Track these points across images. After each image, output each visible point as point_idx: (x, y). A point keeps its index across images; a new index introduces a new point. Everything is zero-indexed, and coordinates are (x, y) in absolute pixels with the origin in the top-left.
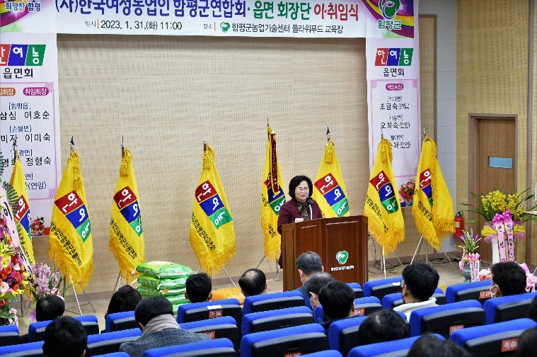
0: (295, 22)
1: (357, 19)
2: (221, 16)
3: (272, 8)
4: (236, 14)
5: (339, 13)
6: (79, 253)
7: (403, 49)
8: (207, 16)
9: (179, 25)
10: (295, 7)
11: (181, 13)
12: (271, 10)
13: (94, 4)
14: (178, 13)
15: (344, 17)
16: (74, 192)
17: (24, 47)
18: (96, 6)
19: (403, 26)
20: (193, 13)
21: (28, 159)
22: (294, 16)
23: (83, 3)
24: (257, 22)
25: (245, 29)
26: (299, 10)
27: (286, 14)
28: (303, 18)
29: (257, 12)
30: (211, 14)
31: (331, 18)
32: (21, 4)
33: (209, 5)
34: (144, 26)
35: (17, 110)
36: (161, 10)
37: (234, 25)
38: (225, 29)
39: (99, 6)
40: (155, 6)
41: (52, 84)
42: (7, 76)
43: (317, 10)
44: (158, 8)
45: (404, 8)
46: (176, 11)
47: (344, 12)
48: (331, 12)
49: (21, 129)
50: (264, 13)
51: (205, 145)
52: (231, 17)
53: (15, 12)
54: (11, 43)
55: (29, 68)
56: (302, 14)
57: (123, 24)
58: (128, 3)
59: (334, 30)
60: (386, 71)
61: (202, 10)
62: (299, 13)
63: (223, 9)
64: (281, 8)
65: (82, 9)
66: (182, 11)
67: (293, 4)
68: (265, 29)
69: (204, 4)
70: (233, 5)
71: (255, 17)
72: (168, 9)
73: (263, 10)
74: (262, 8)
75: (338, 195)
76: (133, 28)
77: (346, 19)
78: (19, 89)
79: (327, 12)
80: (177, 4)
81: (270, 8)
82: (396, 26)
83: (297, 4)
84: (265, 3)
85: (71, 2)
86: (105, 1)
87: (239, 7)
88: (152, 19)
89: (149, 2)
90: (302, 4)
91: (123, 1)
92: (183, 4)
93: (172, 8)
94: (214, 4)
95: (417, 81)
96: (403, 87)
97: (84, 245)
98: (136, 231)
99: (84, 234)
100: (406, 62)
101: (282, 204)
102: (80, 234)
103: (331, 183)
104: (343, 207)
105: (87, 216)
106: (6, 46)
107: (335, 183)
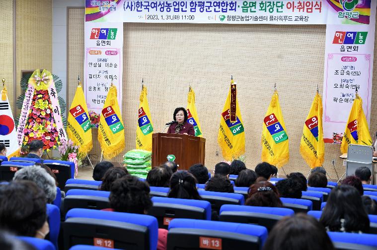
0: (271, 14)
1: (320, 12)
2: (219, 11)
3: (255, 6)
4: (230, 10)
5: (306, 7)
6: (109, 139)
7: (359, 33)
8: (211, 11)
9: (193, 17)
10: (272, 4)
14: (193, 10)
15: (309, 10)
16: (110, 107)
17: (107, 30)
18: (145, 7)
19: (360, 16)
20: (202, 10)
21: (106, 88)
22: (271, 10)
23: (138, 6)
24: (244, 15)
25: (236, 19)
26: (275, 6)
27: (265, 10)
28: (277, 12)
29: (244, 8)
30: (213, 10)
31: (300, 11)
32: (106, 7)
34: (172, 18)
35: (102, 62)
36: (182, 9)
37: (228, 16)
38: (222, 19)
39: (147, 7)
41: (119, 49)
42: (98, 45)
43: (289, 6)
44: (180, 7)
45: (363, 3)
46: (191, 9)
47: (310, 7)
48: (300, 7)
49: (103, 72)
50: (249, 9)
52: (226, 12)
53: (103, 12)
54: (101, 27)
55: (109, 40)
56: (277, 9)
57: (159, 17)
58: (163, 5)
59: (301, 19)
60: (343, 47)
61: (208, 8)
62: (275, 8)
63: (221, 7)
64: (262, 5)
65: (137, 9)
66: (195, 9)
67: (270, 3)
68: (250, 18)
69: (209, 4)
70: (228, 5)
71: (243, 12)
72: (186, 8)
73: (248, 7)
74: (248, 6)
75: (278, 128)
76: (165, 19)
77: (312, 12)
78: (103, 51)
80: (192, 5)
81: (254, 6)
82: (354, 16)
83: (273, 2)
84: (250, 3)
85: (132, 6)
86: (150, 5)
87: (232, 5)
88: (177, 14)
89: (175, 4)
90: (277, 2)
91: (160, 4)
92: (196, 5)
93: (189, 7)
94: (215, 4)
95: (369, 55)
96: (356, 60)
97: (114, 135)
98: (143, 132)
99: (114, 129)
100: (361, 41)
101: (238, 129)
102: (111, 129)
103: (273, 120)
104: (281, 137)
105: (118, 120)
106: (98, 29)
107: (276, 120)
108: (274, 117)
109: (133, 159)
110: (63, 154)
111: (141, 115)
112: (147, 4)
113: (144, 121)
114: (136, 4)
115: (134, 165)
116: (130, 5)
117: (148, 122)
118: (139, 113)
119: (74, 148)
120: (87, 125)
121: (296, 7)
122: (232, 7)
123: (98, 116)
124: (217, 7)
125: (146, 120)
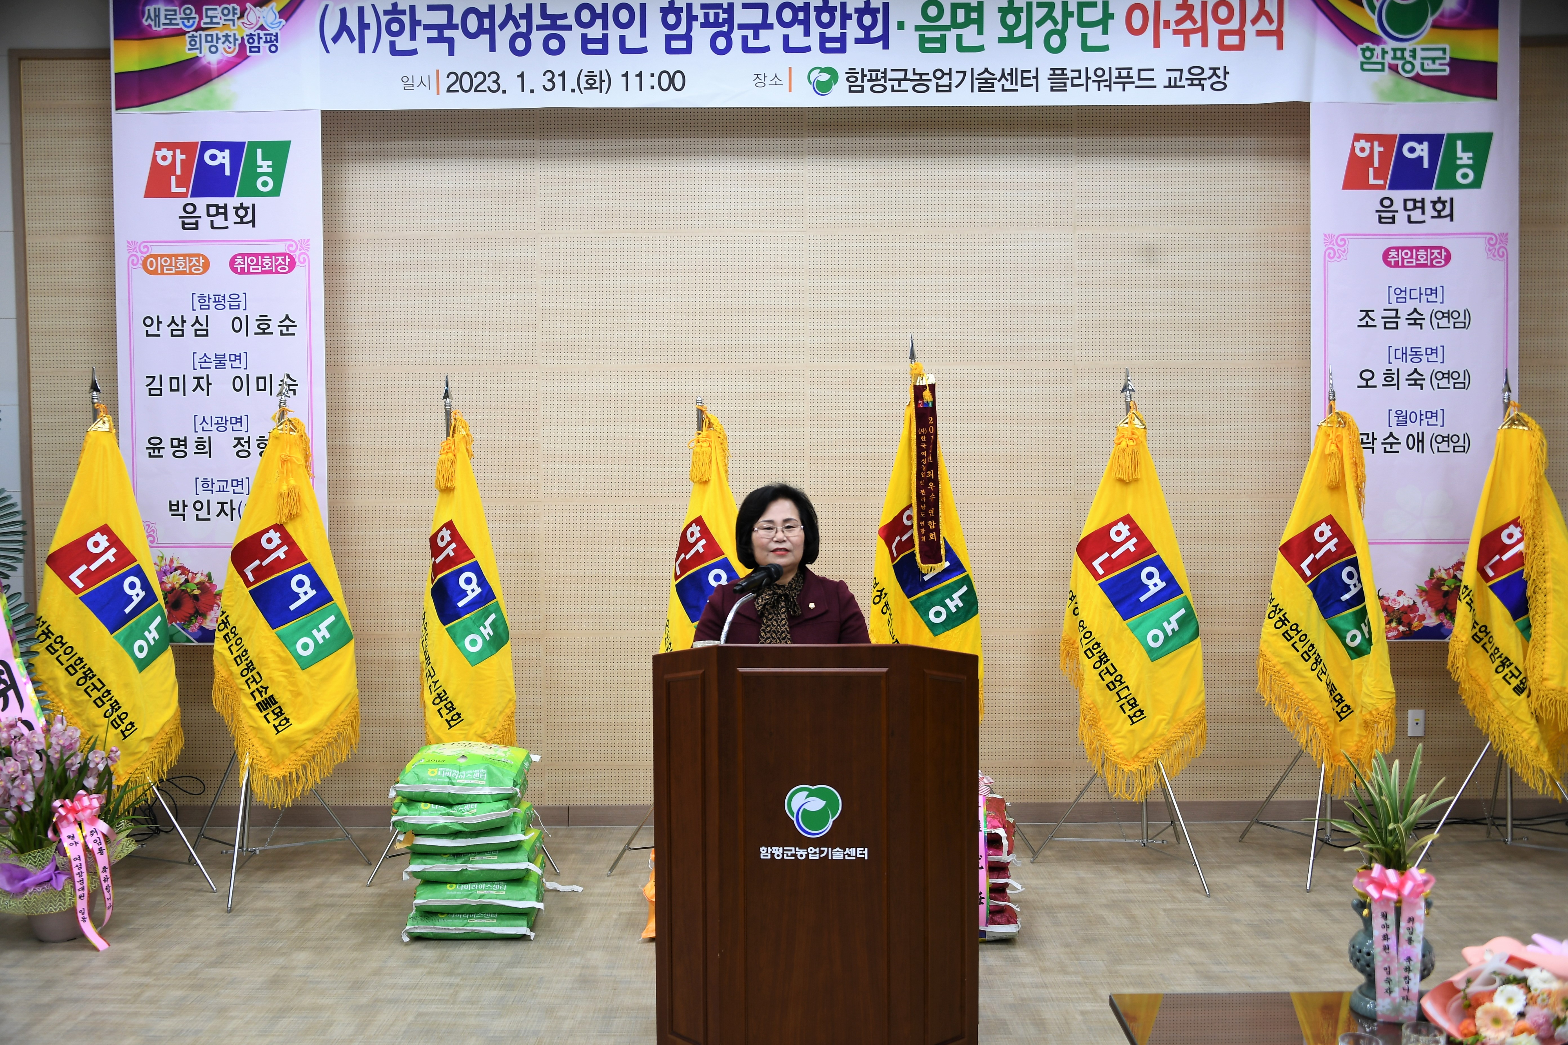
0: (1057, 61)
1: (1280, 46)
2: (807, 49)
3: (980, 22)
4: (858, 41)
5: (1213, 28)
7: (1453, 138)
8: (766, 49)
9: (678, 78)
10: (1058, 14)
11: (682, 44)
12: (974, 28)
13: (427, 27)
14: (675, 44)
15: (1232, 40)
16: (279, 528)
17: (236, 149)
18: (434, 34)
19: (1454, 63)
20: (721, 43)
21: (239, 439)
22: (1055, 41)
23: (395, 27)
24: (928, 63)
25: (889, 85)
26: (1072, 22)
27: (1028, 38)
28: (1085, 48)
29: (929, 34)
30: (777, 45)
31: (1187, 43)
32: (227, 36)
33: (772, 19)
34: (571, 83)
35: (212, 313)
36: (622, 39)
37: (851, 72)
38: (822, 88)
39: (441, 33)
40: (605, 27)
41: (305, 244)
42: (189, 223)
43: (1137, 20)
44: (614, 33)
46: (669, 39)
48: (1188, 25)
49: (220, 362)
50: (951, 36)
51: (700, 412)
52: (842, 50)
53: (211, 59)
54: (199, 138)
55: (247, 202)
56: (1084, 37)
57: (509, 81)
58: (523, 23)
59: (1196, 81)
60: (1386, 205)
61: (750, 33)
62: (1074, 32)
63: (815, 29)
64: (1011, 19)
65: (392, 44)
66: (687, 37)
67: (1051, 6)
68: (955, 82)
69: (755, 17)
70: (850, 17)
71: (923, 49)
72: (643, 34)
73: (947, 28)
74: (946, 20)
75: (1156, 585)
76: (539, 90)
77: (1240, 47)
78: (220, 258)
79: (1173, 26)
80: (671, 19)
81: (973, 21)
82: (1428, 65)
83: (1065, 5)
84: (955, 7)
85: (363, 26)
86: (457, 20)
87: (867, 20)
88: (595, 63)
89: (586, 16)
90: (1081, 6)
91: (509, 16)
92: (692, 18)
93: (657, 32)
94: (787, 15)
95: (1503, 237)
96: (1448, 258)
97: (302, 676)
98: (463, 650)
99: (305, 646)
100: (1465, 176)
101: (954, 602)
102: (288, 643)
103: (1130, 546)
104: (1172, 626)
105: (323, 597)
106: (186, 147)
107: (1145, 546)
108: (1135, 531)
109: (447, 802)
110: (19, 807)
111: (449, 562)
112: (441, 17)
113: (464, 594)
114: (384, 19)
115: (456, 834)
116: (353, 23)
117: (487, 595)
118: (436, 550)
119: (84, 769)
120: (152, 635)
121: (1167, 24)
122: (867, 30)
123: (201, 585)
124: (799, 29)
125: (474, 585)
